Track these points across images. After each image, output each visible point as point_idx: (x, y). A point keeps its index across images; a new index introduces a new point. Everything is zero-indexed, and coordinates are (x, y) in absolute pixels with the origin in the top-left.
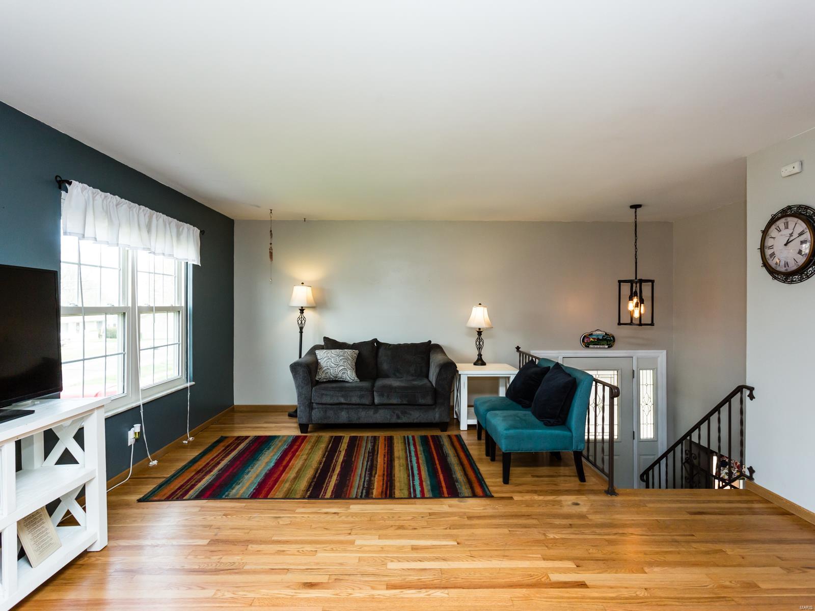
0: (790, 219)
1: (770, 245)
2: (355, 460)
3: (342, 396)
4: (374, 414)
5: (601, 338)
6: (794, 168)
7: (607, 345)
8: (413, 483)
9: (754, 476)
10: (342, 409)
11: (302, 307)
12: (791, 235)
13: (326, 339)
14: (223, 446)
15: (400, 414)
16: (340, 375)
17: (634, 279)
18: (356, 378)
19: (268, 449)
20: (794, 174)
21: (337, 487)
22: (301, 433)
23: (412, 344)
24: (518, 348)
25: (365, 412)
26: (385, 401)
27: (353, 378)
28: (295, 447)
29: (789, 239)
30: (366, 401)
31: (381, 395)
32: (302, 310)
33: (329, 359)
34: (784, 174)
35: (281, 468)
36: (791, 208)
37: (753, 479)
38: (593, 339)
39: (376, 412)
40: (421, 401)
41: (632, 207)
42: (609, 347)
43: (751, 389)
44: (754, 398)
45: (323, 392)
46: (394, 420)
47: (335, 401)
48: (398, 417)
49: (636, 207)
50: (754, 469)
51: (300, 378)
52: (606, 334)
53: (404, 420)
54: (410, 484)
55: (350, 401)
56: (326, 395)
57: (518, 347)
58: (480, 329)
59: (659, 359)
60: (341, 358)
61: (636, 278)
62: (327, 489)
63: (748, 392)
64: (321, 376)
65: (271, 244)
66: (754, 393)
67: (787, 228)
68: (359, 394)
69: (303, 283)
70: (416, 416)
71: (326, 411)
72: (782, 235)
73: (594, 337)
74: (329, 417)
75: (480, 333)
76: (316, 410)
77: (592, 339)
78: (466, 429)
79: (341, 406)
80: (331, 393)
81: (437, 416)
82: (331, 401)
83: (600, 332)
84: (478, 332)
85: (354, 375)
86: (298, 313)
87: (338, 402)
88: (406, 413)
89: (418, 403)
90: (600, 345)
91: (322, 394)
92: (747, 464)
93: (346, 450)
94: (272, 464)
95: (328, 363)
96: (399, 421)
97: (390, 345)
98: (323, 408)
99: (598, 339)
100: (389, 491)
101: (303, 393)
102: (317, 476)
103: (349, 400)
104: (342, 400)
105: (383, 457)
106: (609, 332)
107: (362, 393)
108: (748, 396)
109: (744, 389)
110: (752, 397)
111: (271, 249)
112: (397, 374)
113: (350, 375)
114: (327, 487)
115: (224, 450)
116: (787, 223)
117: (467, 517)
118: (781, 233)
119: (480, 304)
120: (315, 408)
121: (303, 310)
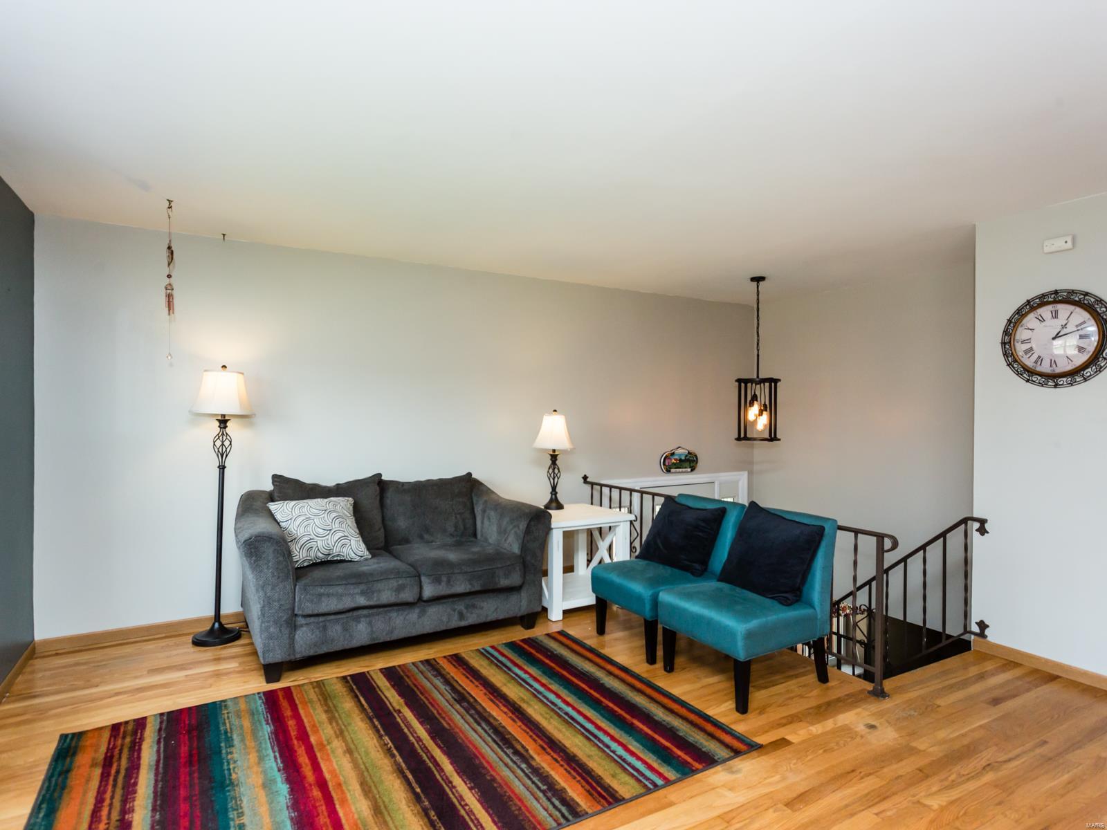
0: (1060, 307)
1: (1024, 338)
2: (449, 724)
3: (363, 593)
4: (419, 617)
5: (683, 458)
6: (1066, 242)
7: (690, 467)
8: (616, 755)
9: (987, 632)
10: (357, 619)
11: (224, 416)
12: (1064, 326)
13: (276, 478)
14: (94, 765)
15: (465, 611)
16: (336, 551)
17: (755, 377)
18: (367, 553)
19: (230, 744)
20: (1063, 250)
21: (490, 807)
22: (269, 681)
23: (440, 479)
24: (585, 478)
25: (401, 618)
26: (442, 590)
27: (361, 554)
28: (291, 723)
29: (1059, 332)
30: (408, 595)
31: (437, 580)
32: (223, 422)
33: (309, 519)
34: (1047, 249)
35: (316, 793)
36: (1058, 293)
37: (985, 637)
38: (675, 460)
39: (422, 613)
40: (504, 582)
41: (753, 279)
42: (692, 470)
43: (983, 522)
44: (988, 533)
45: (322, 591)
46: (455, 623)
47: (347, 603)
48: (461, 616)
49: (758, 280)
50: (987, 623)
51: (268, 568)
52: (689, 453)
53: (471, 619)
54: (612, 757)
55: (378, 599)
56: (328, 595)
57: (585, 476)
58: (554, 451)
59: (740, 483)
60: (334, 515)
61: (758, 377)
62: (477, 819)
63: (976, 525)
64: (300, 555)
65: (169, 276)
66: (987, 526)
67: (1056, 317)
68: (395, 584)
69: (224, 367)
70: (490, 609)
71: (325, 628)
72: (1045, 326)
73: (676, 457)
74: (333, 640)
75: (554, 457)
76: (304, 629)
77: (673, 461)
78: (561, 618)
79: (356, 613)
80: (340, 590)
81: (524, 603)
82: (340, 607)
83: (683, 451)
84: (551, 455)
85: (363, 546)
86: (215, 426)
87: (353, 605)
88: (474, 606)
89: (499, 586)
90: (683, 468)
91: (321, 595)
92: (975, 617)
93: (406, 704)
94: (283, 789)
95: (309, 529)
96: (463, 623)
97: (403, 484)
98: (318, 623)
99: (681, 460)
100: (599, 786)
101: (276, 596)
102: (418, 790)
103: (375, 599)
104: (362, 601)
105: (491, 703)
106: (692, 450)
107: (400, 582)
108: (977, 530)
109: (969, 522)
110: (982, 531)
111: (169, 287)
112: (426, 536)
113: (355, 548)
114: (470, 813)
115: (105, 776)
116: (1057, 312)
117: (787, 805)
118: (1044, 324)
119: (555, 411)
120: (302, 626)
121: (227, 421)
